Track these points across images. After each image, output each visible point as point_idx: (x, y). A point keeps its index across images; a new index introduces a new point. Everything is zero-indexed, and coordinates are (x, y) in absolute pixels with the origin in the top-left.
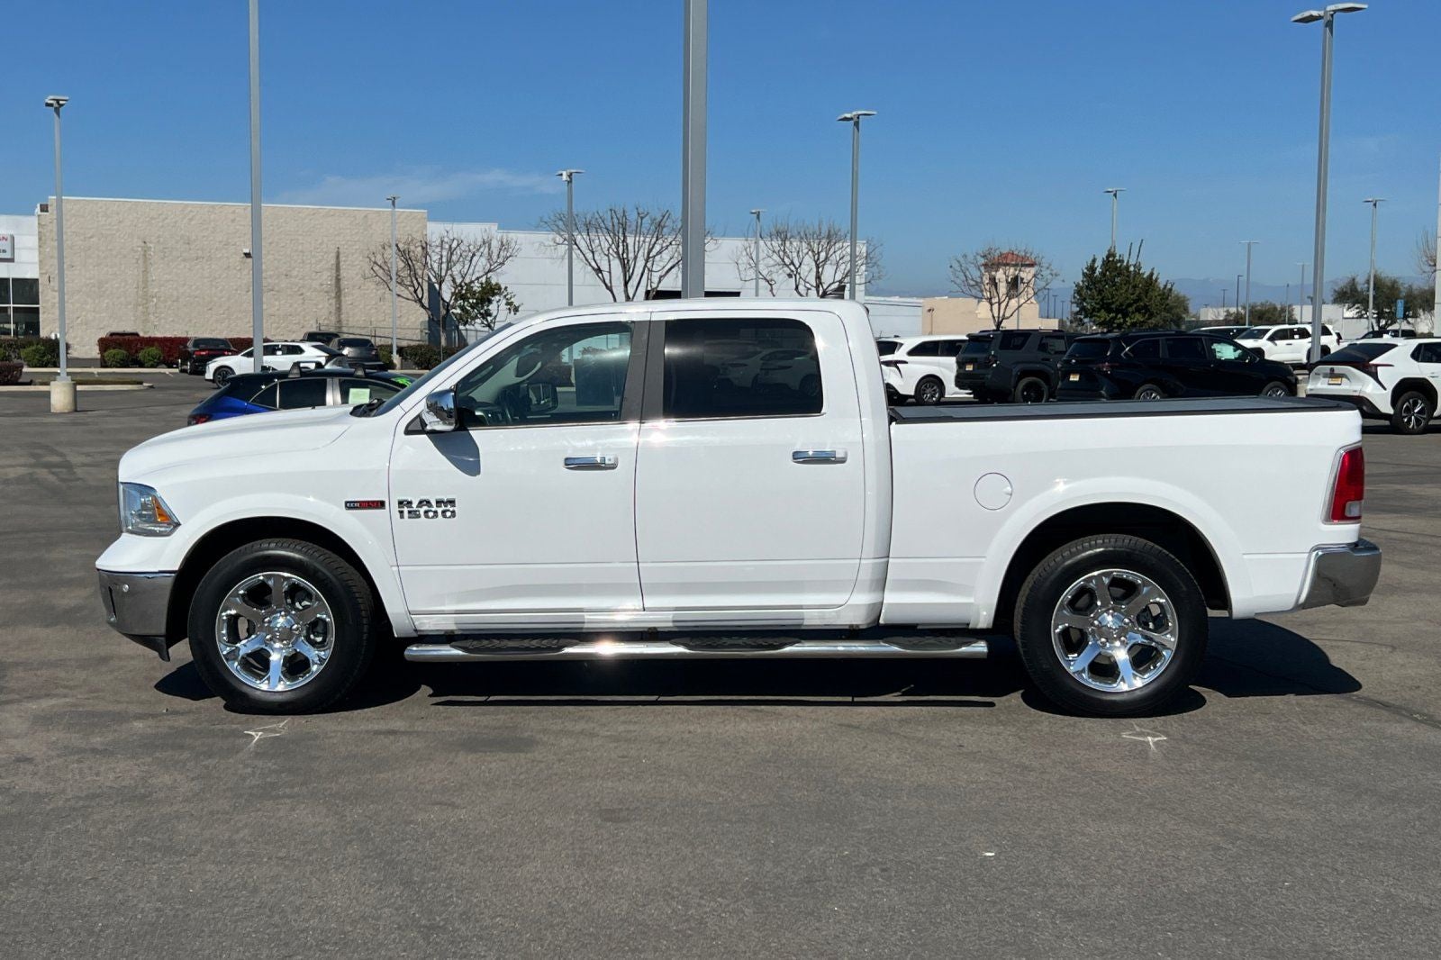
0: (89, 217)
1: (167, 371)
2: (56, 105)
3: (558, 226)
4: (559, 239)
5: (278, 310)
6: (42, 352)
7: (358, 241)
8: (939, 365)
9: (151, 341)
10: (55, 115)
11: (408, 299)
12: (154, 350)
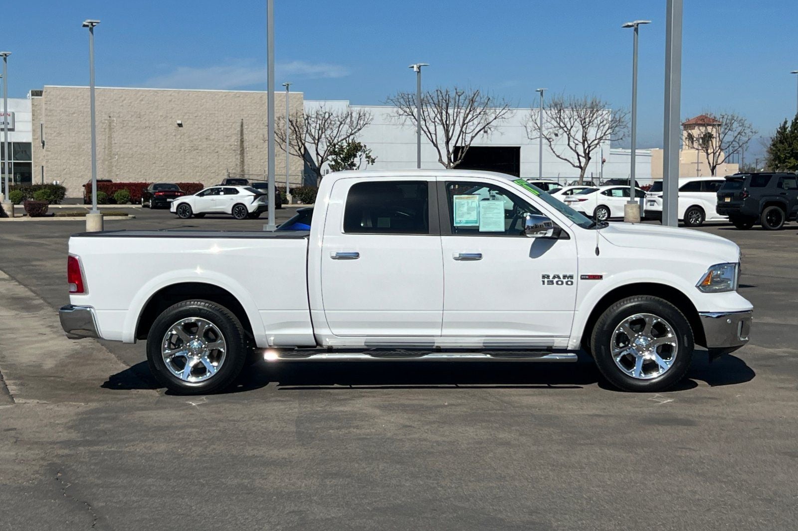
0: (72, 100)
1: (134, 206)
2: (90, 26)
3: (400, 103)
4: (401, 112)
5: (201, 163)
6: (48, 193)
7: (256, 114)
8: (701, 198)
9: (121, 186)
10: (90, 33)
11: (294, 155)
12: (124, 192)
